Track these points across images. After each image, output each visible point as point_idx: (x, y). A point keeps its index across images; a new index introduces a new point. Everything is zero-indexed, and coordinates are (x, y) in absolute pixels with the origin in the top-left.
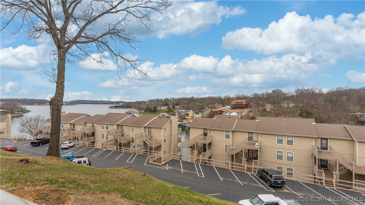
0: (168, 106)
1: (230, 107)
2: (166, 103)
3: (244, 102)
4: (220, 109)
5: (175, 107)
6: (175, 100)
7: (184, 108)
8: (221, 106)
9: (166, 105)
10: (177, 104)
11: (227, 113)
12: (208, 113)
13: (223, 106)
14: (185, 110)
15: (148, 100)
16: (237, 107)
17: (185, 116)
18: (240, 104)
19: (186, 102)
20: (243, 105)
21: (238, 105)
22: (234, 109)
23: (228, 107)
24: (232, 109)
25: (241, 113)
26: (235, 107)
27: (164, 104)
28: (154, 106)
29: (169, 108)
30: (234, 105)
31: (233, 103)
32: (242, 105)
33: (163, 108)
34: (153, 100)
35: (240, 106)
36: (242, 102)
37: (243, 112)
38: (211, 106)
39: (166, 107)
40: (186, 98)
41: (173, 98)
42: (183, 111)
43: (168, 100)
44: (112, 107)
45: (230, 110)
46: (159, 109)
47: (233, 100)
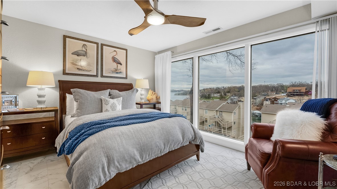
0: (220, 94)
1: (285, 94)
2: (218, 91)
3: (303, 90)
4: (274, 97)
5: (226, 95)
6: (225, 88)
7: (235, 95)
8: (275, 94)
9: (219, 92)
10: (229, 92)
11: (283, 100)
12: (261, 100)
13: (276, 94)
14: (237, 97)
15: (202, 89)
16: (294, 95)
17: (237, 102)
18: (298, 91)
19: (236, 90)
20: (302, 92)
21: (295, 92)
22: (290, 96)
23: (283, 94)
24: (288, 96)
25: (300, 100)
26: (291, 95)
27: (217, 91)
28: (208, 94)
29: (221, 95)
30: (291, 92)
31: (290, 90)
32: (300, 92)
33: (216, 95)
34: (207, 89)
35: (297, 94)
36: (300, 89)
37: (303, 100)
38: (263, 94)
39: (218, 95)
40: (236, 87)
41: (223, 87)
42: (235, 97)
43: (219, 88)
44: (176, 94)
45: (286, 98)
46: (213, 96)
47: (289, 88)
